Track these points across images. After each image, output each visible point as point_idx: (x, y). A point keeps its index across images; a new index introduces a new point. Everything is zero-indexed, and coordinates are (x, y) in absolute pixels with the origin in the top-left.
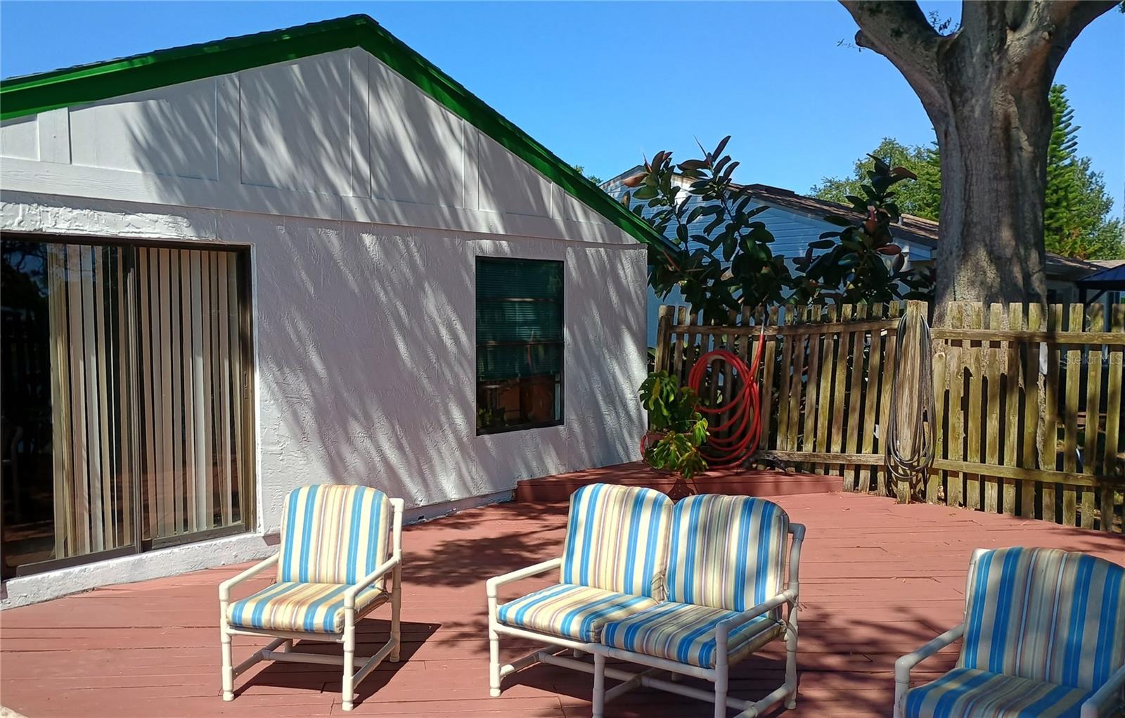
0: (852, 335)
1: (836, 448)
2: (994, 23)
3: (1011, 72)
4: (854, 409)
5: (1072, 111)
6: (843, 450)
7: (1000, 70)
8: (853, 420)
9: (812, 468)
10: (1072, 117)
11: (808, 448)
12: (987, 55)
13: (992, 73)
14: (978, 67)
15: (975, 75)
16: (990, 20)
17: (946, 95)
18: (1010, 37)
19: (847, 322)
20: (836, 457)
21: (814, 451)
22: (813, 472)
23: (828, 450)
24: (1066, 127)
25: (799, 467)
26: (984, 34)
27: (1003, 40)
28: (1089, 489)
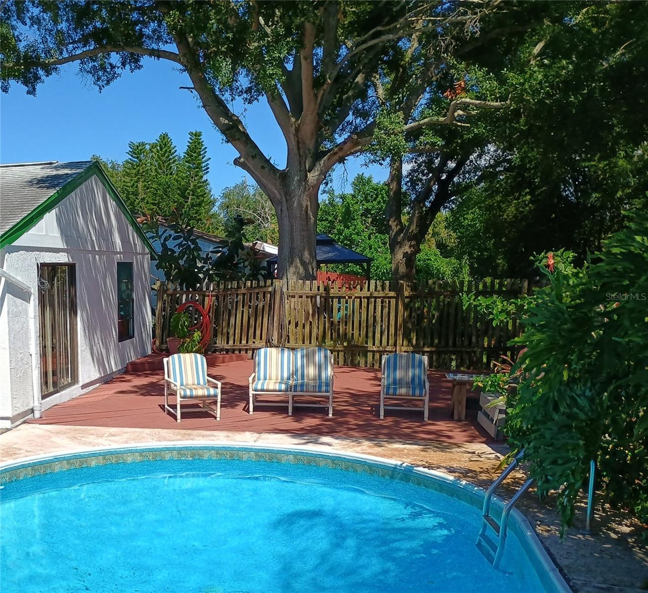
0: (251, 294)
1: (244, 342)
2: (302, 168)
3: (309, 189)
4: (252, 327)
5: (206, 148)
6: (247, 342)
7: (305, 188)
8: (251, 331)
9: (233, 351)
10: (206, 152)
11: (231, 342)
12: (299, 181)
13: (302, 188)
14: (296, 185)
15: (294, 188)
16: (300, 167)
17: (283, 195)
18: (310, 175)
19: (248, 289)
20: (245, 346)
21: (234, 343)
22: (233, 353)
23: (241, 343)
24: (203, 158)
25: (227, 351)
26: (298, 173)
27: (306, 176)
28: (342, 351)
